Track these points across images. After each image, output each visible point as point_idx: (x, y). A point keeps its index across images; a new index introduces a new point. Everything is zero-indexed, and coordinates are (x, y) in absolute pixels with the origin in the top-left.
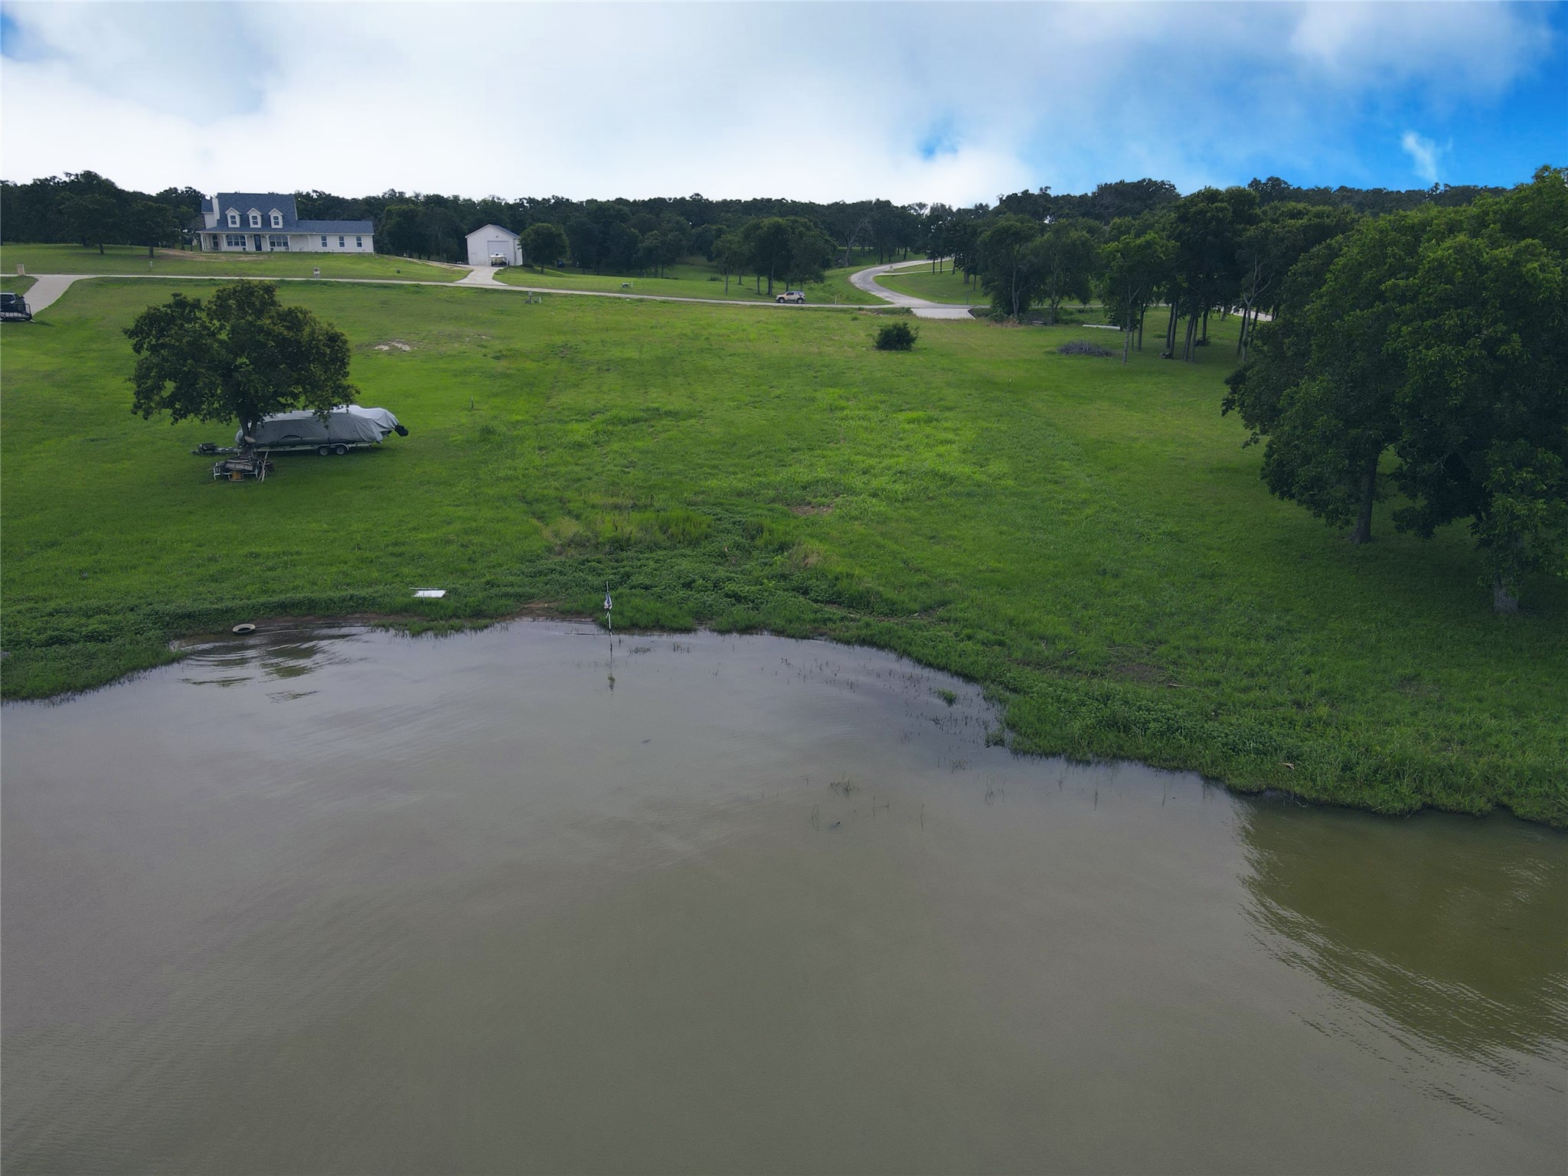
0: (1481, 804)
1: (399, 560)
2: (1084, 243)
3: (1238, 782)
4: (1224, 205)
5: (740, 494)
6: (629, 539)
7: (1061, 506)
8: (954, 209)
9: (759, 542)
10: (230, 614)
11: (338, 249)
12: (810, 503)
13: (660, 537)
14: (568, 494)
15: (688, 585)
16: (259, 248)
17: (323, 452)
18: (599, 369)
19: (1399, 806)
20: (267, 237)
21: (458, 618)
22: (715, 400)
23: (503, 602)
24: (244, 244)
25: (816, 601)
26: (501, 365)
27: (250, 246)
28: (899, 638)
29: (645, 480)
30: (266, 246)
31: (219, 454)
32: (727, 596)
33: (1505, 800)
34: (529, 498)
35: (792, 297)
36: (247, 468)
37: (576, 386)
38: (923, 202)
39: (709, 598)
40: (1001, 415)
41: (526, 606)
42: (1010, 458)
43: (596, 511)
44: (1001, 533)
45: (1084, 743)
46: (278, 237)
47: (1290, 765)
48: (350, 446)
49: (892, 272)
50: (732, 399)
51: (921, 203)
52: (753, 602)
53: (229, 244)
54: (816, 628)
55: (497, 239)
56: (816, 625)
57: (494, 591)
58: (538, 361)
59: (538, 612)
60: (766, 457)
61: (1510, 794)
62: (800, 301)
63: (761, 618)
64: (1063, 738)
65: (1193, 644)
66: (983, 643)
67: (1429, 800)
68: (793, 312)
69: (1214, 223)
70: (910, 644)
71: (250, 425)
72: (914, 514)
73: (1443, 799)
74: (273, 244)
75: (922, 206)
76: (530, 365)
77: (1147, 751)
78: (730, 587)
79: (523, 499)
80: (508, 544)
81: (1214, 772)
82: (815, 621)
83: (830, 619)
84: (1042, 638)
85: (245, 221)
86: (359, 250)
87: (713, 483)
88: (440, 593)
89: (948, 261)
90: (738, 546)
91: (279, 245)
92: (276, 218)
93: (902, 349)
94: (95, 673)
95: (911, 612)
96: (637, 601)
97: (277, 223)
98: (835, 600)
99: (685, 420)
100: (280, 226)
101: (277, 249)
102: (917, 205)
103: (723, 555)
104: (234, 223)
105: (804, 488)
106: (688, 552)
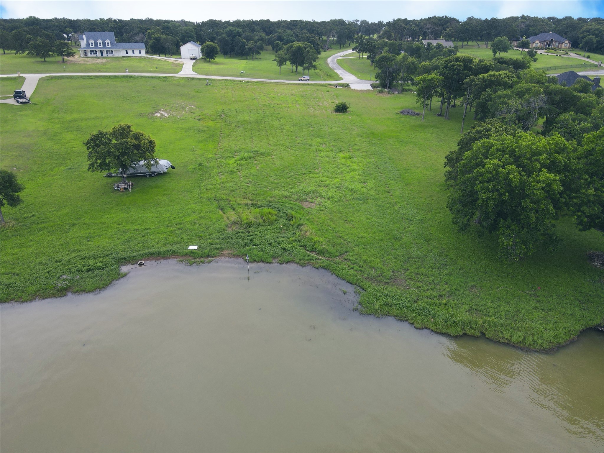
0: (478, 334)
1: (181, 231)
2: (413, 63)
3: (417, 325)
4: (460, 63)
5: (286, 197)
6: (251, 222)
7: (388, 205)
8: (370, 23)
9: (292, 222)
10: (136, 257)
11: (132, 55)
12: (308, 201)
13: (261, 221)
14: (231, 198)
15: (270, 244)
16: (102, 55)
17: (148, 176)
18: (236, 126)
19: (456, 334)
20: (105, 51)
21: (203, 257)
22: (277, 145)
23: (215, 251)
24: (96, 54)
25: (308, 251)
26: (200, 124)
27: (99, 54)
28: (332, 268)
29: (255, 191)
30: (105, 54)
31: (113, 176)
32: (282, 248)
33: (484, 332)
34: (218, 199)
35: (305, 79)
36: (125, 187)
37: (228, 136)
38: (358, 19)
39: (277, 250)
40: (375, 154)
41: (222, 252)
42: (374, 179)
43: (240, 206)
44: (367, 219)
45: (379, 311)
46: (109, 51)
47: (432, 319)
48: (156, 173)
49: (343, 57)
50: (283, 145)
51: (356, 20)
52: (290, 251)
53: (91, 54)
54: (308, 262)
55: (192, 48)
56: (308, 261)
57: (212, 247)
58: (213, 121)
59: (226, 255)
60: (294, 178)
61: (486, 330)
62: (308, 80)
63: (292, 258)
64: (374, 309)
65: (416, 271)
66: (356, 271)
67: (465, 332)
68: (305, 87)
69: (456, 70)
70: (335, 270)
71: (124, 170)
72: (341, 209)
73: (469, 332)
74: (107, 53)
75: (357, 21)
76: (211, 124)
77: (396, 315)
78: (283, 245)
79: (215, 199)
80: (214, 224)
81: (412, 321)
82: (308, 260)
83: (312, 259)
84: (373, 268)
85: (96, 44)
86: (140, 55)
87: (277, 192)
88: (195, 247)
89: (365, 55)
90: (285, 225)
91: (110, 54)
92: (108, 43)
93: (344, 112)
94: (104, 282)
95: (336, 256)
96: (255, 252)
97: (108, 45)
98: (314, 251)
99: (267, 157)
100: (110, 46)
101: (109, 55)
102: (355, 20)
103: (281, 229)
104: (92, 45)
105: (306, 194)
106: (269, 227)
